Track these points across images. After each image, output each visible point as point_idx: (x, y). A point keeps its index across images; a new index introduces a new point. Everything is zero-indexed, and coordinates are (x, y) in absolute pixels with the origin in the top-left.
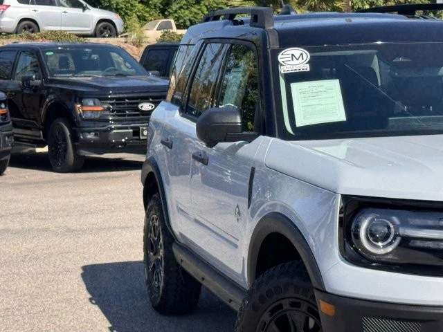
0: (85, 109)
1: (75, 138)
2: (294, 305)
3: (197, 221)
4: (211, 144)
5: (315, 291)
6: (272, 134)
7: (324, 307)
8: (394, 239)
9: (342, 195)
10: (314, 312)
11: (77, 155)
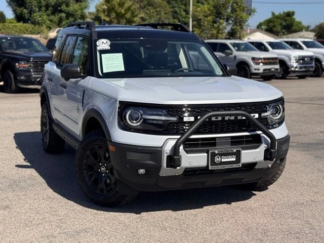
0: (20, 65)
1: (15, 78)
2: (99, 147)
3: (65, 115)
4: (67, 79)
5: (108, 142)
6: (93, 76)
7: (111, 148)
8: (141, 120)
9: (119, 101)
10: (107, 150)
11: (16, 86)
